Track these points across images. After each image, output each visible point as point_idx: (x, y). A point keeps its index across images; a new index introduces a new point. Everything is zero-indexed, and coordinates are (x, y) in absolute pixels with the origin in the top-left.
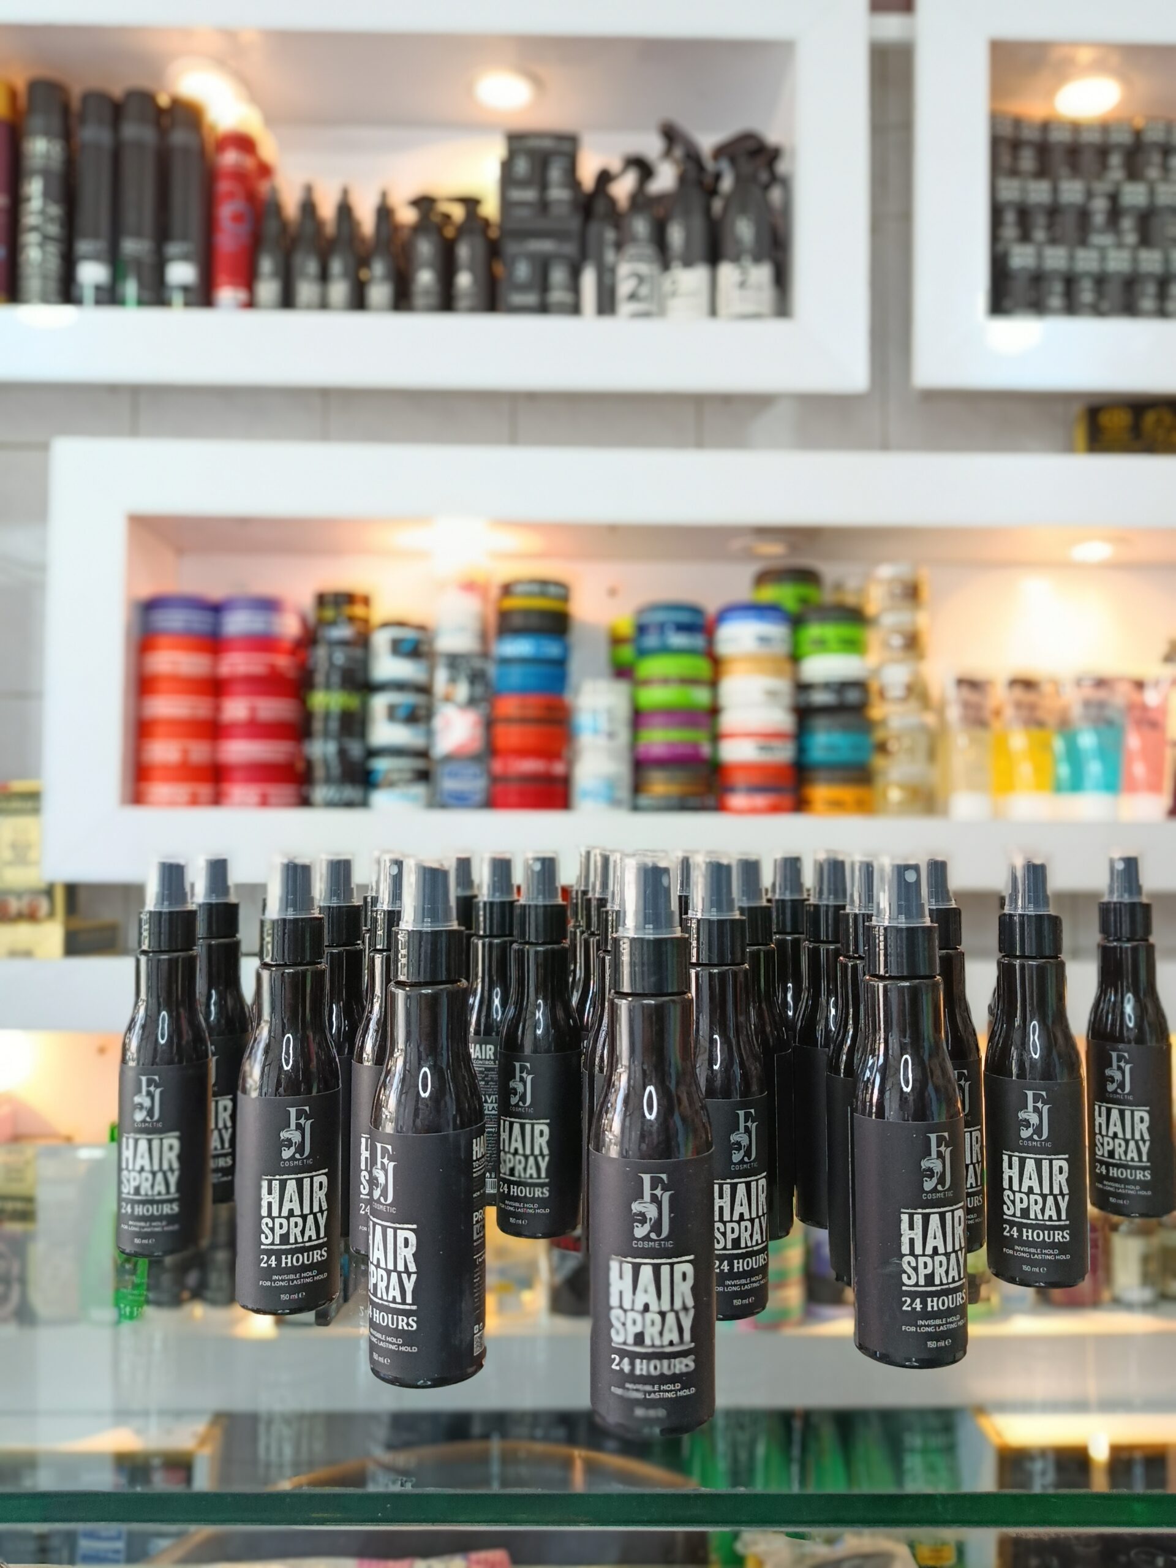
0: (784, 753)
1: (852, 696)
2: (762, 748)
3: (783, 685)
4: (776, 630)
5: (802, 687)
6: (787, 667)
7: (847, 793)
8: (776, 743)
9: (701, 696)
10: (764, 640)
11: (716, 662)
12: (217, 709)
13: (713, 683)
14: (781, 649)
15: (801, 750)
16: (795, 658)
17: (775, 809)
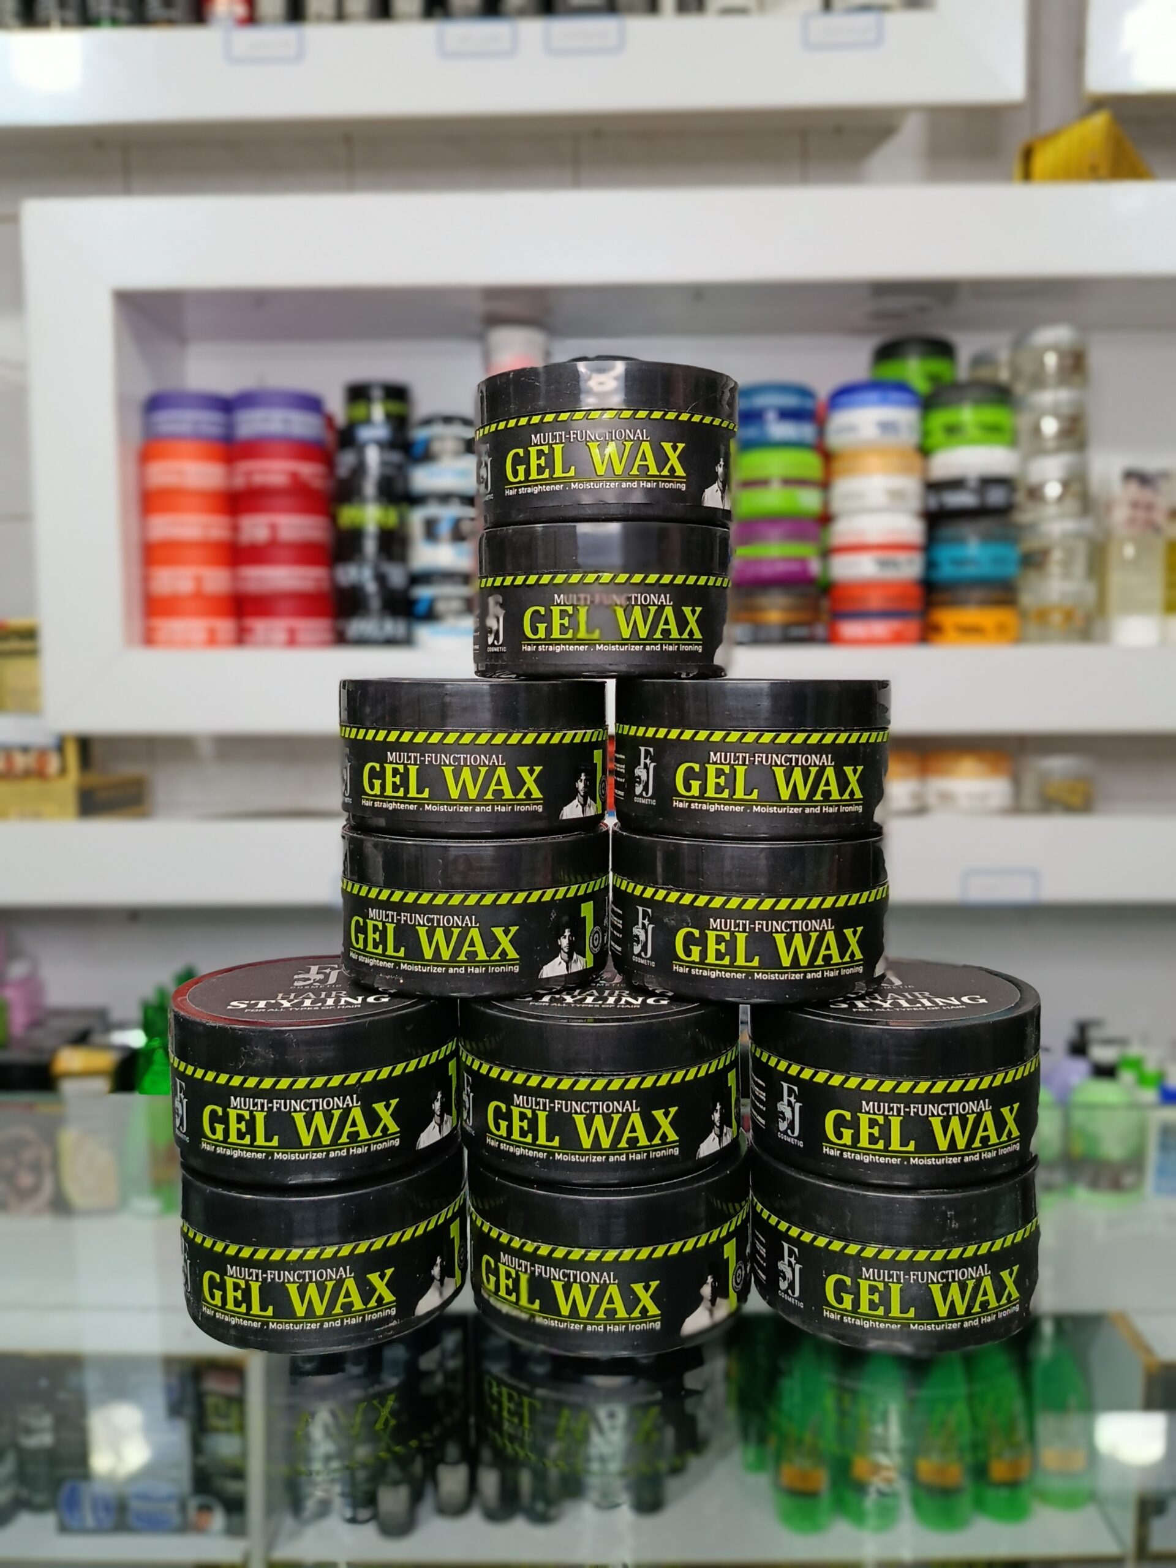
0: (910, 568)
1: (996, 496)
2: (883, 564)
3: (911, 485)
4: (904, 416)
5: (934, 487)
6: (916, 461)
7: (987, 617)
8: (902, 557)
9: (809, 500)
10: (886, 427)
11: (827, 456)
12: (235, 529)
13: (825, 485)
14: (909, 438)
15: (930, 565)
16: (924, 451)
17: (898, 639)
